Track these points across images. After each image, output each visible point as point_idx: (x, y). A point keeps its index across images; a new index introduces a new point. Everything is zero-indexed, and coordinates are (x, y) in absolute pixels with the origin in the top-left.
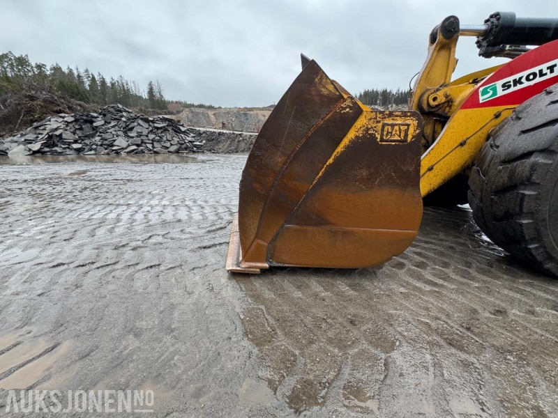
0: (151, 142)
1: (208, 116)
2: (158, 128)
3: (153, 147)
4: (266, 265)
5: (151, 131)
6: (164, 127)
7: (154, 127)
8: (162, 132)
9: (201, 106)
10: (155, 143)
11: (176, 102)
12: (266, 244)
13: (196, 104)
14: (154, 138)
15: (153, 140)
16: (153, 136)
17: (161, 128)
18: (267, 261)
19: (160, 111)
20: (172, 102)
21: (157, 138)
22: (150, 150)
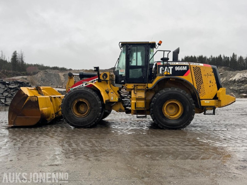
0: (4, 98)
1: (59, 77)
2: (11, 89)
3: (5, 101)
4: (13, 125)
5: (6, 90)
6: (16, 88)
7: (9, 87)
8: (13, 91)
9: (55, 68)
10: (7, 99)
11: (35, 65)
12: (13, 121)
13: (51, 66)
14: (7, 95)
15: (6, 97)
16: (7, 94)
17: (13, 88)
18: (13, 124)
19: (19, 73)
20: (31, 65)
21: (10, 95)
22: (3, 103)
